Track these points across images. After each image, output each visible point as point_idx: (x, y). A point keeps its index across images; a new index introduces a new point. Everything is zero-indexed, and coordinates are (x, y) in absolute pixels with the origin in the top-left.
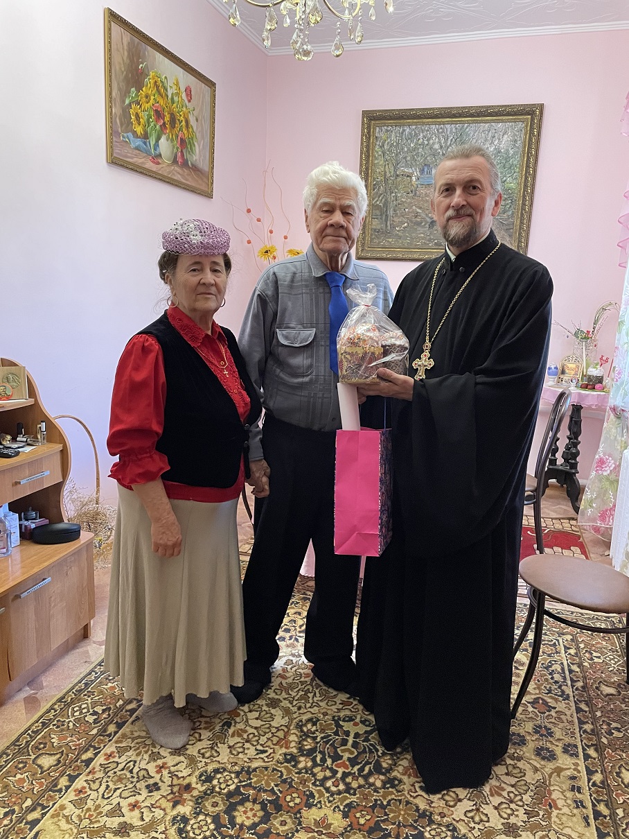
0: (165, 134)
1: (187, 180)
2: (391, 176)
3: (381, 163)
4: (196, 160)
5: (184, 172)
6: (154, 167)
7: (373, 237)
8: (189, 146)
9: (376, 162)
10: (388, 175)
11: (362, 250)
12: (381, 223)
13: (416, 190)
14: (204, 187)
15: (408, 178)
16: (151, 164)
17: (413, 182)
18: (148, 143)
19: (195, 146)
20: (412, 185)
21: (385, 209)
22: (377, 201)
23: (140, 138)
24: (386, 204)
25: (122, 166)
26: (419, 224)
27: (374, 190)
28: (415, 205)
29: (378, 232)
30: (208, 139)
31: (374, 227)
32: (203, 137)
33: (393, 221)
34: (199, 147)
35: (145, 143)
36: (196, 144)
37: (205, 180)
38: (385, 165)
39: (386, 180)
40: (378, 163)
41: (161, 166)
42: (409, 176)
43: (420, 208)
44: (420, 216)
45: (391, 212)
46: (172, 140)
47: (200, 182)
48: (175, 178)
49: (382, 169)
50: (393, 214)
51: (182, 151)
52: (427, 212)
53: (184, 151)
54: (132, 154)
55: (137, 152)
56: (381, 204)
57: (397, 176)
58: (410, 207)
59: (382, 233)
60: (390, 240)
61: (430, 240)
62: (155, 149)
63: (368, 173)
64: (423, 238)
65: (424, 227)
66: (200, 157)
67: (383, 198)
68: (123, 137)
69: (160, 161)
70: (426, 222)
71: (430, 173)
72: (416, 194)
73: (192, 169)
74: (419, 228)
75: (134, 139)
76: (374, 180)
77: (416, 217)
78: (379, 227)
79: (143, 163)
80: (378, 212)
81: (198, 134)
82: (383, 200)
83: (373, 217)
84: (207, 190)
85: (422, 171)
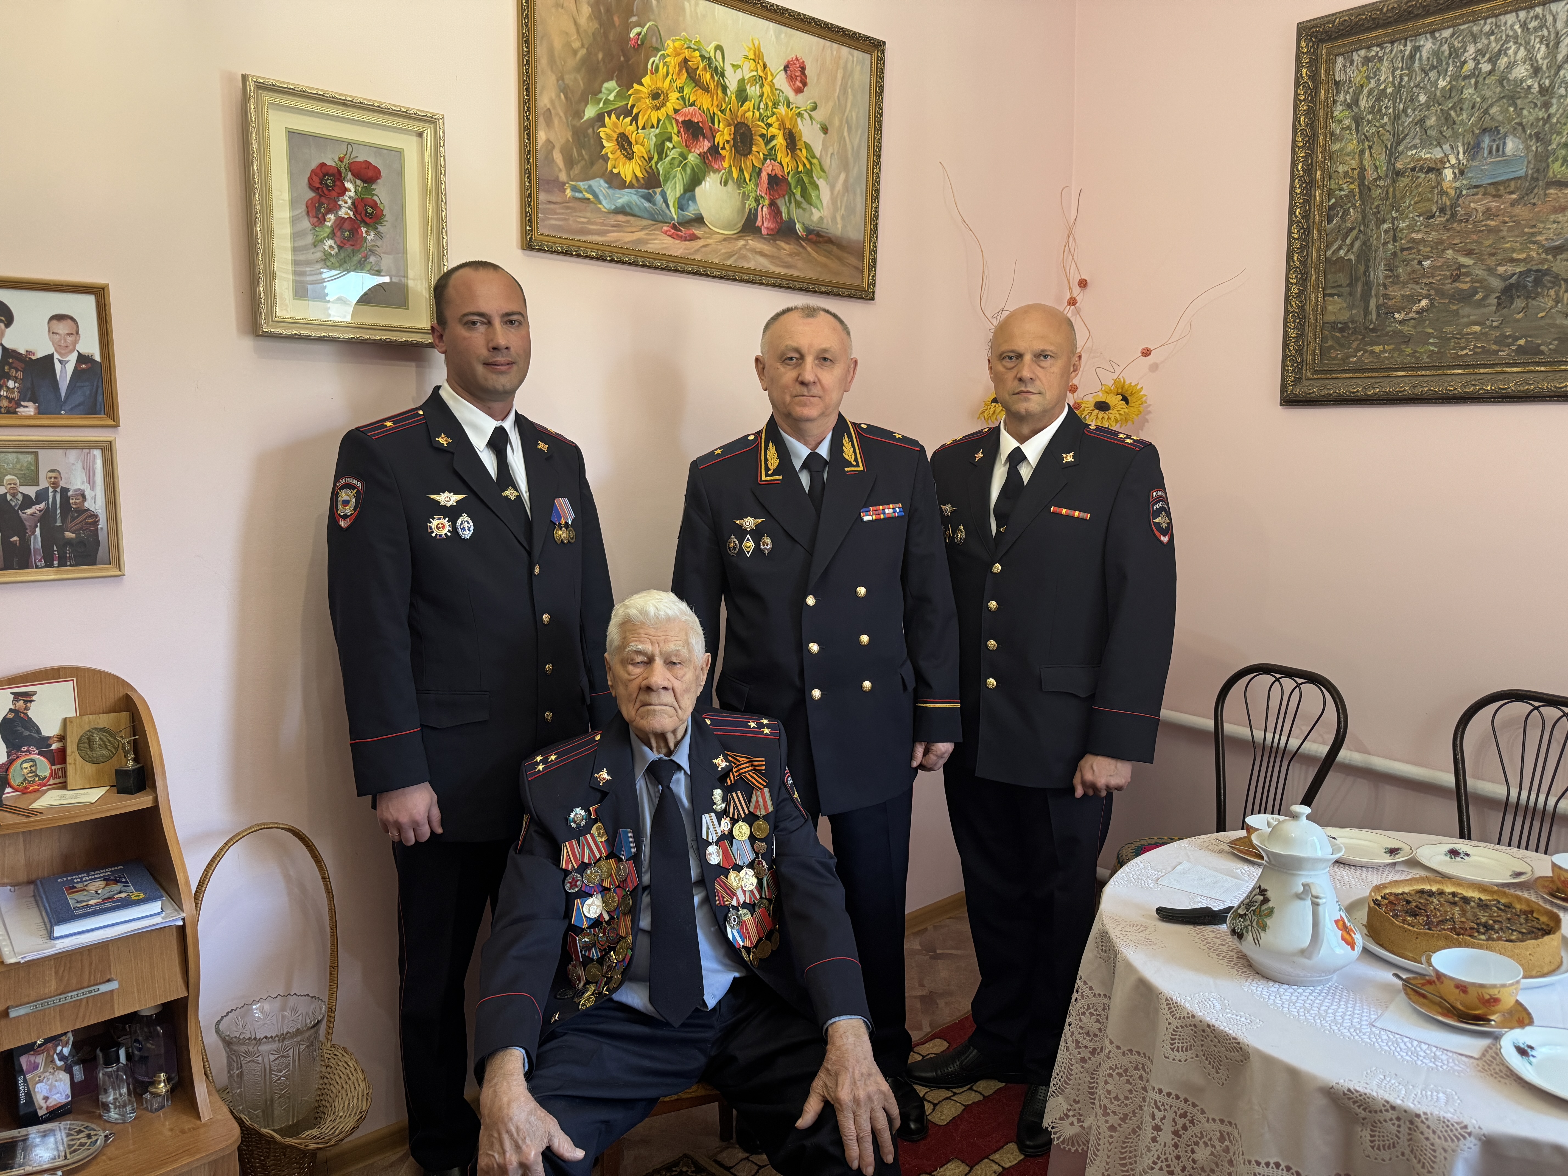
0: (717, 171)
1: (789, 267)
2: (1379, 178)
3: (1350, 147)
4: (821, 218)
5: (780, 248)
6: (677, 248)
7: (1330, 343)
8: (798, 192)
9: (1336, 147)
10: (1371, 175)
11: (1298, 381)
12: (1351, 307)
13: (1454, 206)
14: (847, 278)
15: (1432, 176)
16: (669, 241)
17: (1445, 185)
18: (658, 198)
19: (817, 187)
20: (1443, 193)
21: (1362, 268)
22: (1340, 248)
23: (632, 186)
24: (1365, 255)
25: (567, 253)
26: (1466, 297)
27: (1329, 221)
28: (1453, 246)
29: (1341, 330)
30: (860, 167)
31: (1330, 318)
32: (845, 166)
33: (1385, 296)
34: (832, 188)
35: (649, 198)
36: (821, 183)
37: (853, 261)
38: (1362, 152)
39: (1365, 189)
40: (1341, 150)
41: (701, 243)
42: (1435, 169)
43: (1469, 253)
44: (1467, 274)
45: (1381, 275)
46: (741, 182)
47: (834, 265)
48: (751, 265)
49: (1354, 163)
50: (1386, 277)
51: (773, 204)
52: (1491, 261)
53: (780, 202)
54: (603, 224)
55: (621, 218)
56: (1352, 257)
57: (1399, 173)
58: (1438, 247)
59: (1355, 332)
60: (1377, 349)
61: (1502, 341)
62: (681, 207)
63: (1312, 182)
64: (1477, 336)
65: (1480, 304)
66: (836, 209)
67: (1356, 238)
68: (575, 189)
69: (697, 232)
70: (1489, 291)
71: (1500, 150)
72: (1453, 215)
73: (807, 239)
74: (1466, 310)
75: (611, 191)
76: (1331, 193)
77: (1456, 279)
78: (1345, 316)
79: (639, 241)
80: (1342, 278)
81: (827, 162)
82: (1357, 244)
83: (1328, 292)
84: (857, 282)
85: (1473, 150)
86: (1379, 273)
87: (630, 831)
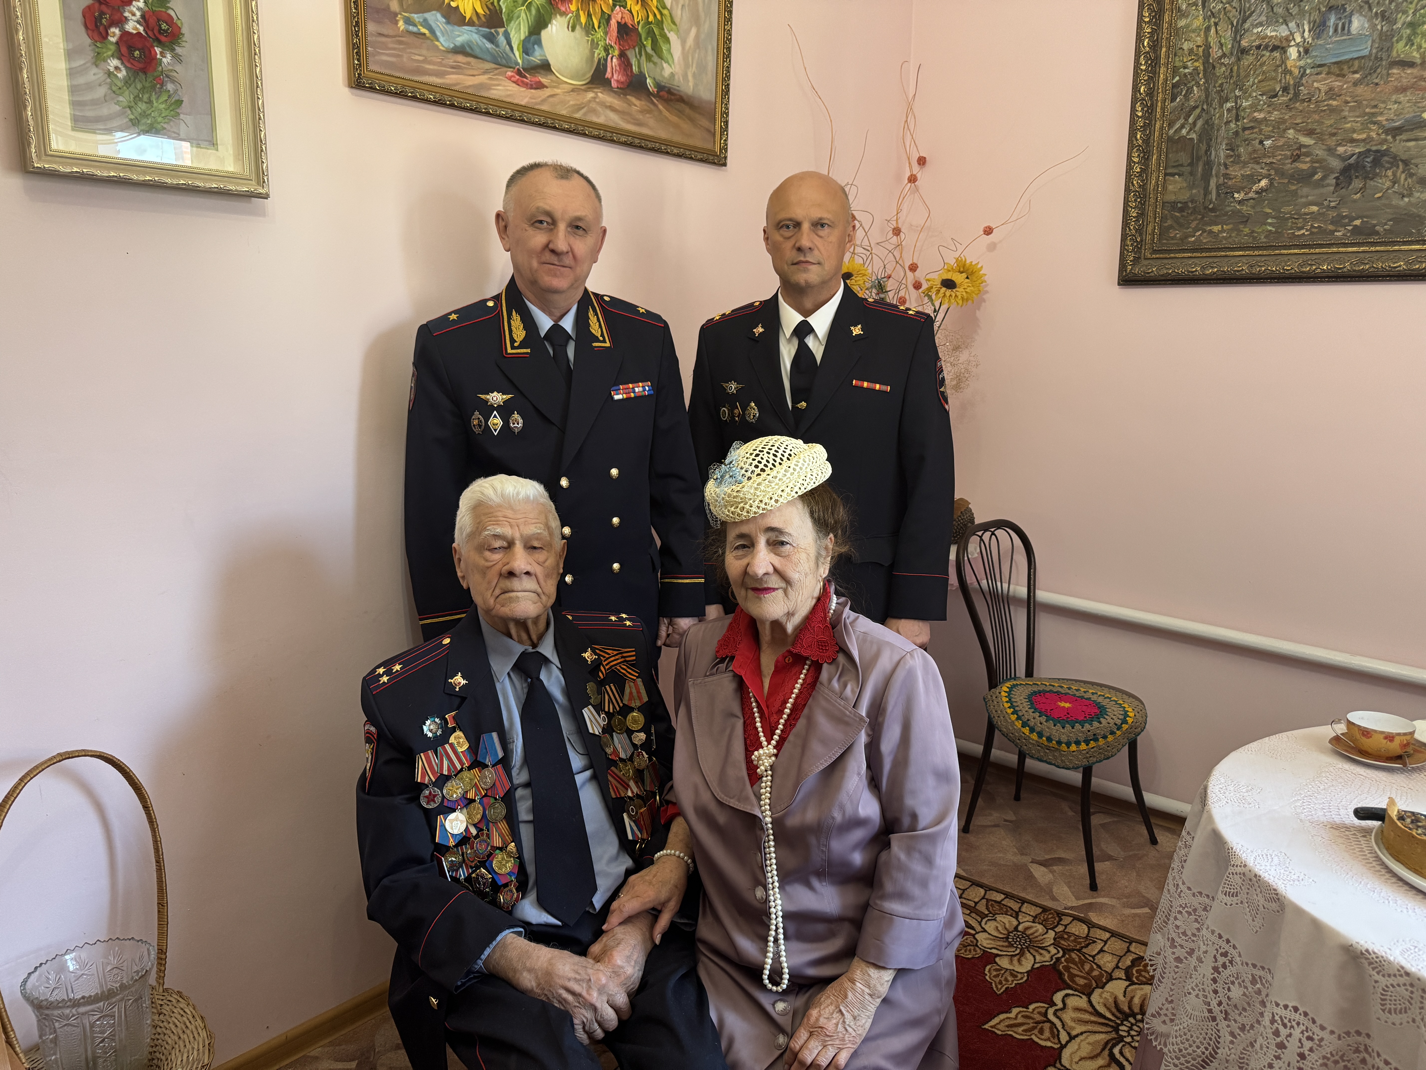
0: (564, 14)
1: (640, 124)
2: (1224, 55)
3: (1196, 23)
4: (672, 75)
5: (630, 104)
6: (522, 96)
7: (1169, 222)
8: (648, 44)
9: (1182, 23)
10: (1216, 52)
11: (1136, 260)
12: (1191, 187)
13: (1298, 84)
14: (698, 141)
15: (1277, 54)
16: (513, 88)
17: (1289, 64)
18: (501, 39)
19: (667, 40)
20: (1287, 72)
21: (1203, 147)
22: (1182, 127)
23: (471, 23)
24: (1207, 134)
25: (401, 95)
26: (1305, 178)
27: (1173, 100)
28: (1295, 126)
29: (1181, 210)
30: (711, 21)
31: (1172, 198)
32: (696, 20)
33: (1226, 176)
34: (683, 42)
35: (491, 38)
36: (672, 36)
37: (705, 123)
38: (1208, 29)
39: (1209, 67)
40: (1187, 26)
41: (547, 92)
42: (1280, 47)
43: (1310, 133)
44: (1307, 154)
45: (1222, 155)
46: (589, 29)
47: (686, 126)
48: (601, 120)
49: (1199, 40)
50: (1228, 156)
51: (622, 55)
52: (1332, 142)
53: (631, 54)
54: (441, 64)
55: (461, 58)
56: (1194, 136)
57: (1244, 51)
58: (1280, 127)
59: (1195, 211)
60: (1216, 229)
61: (1338, 221)
62: (526, 51)
63: (1158, 58)
64: (1315, 217)
65: (1320, 184)
66: (687, 66)
67: (1199, 117)
68: (408, 21)
69: (544, 80)
70: (1328, 171)
71: (1345, 28)
72: (1297, 95)
73: (658, 96)
74: (1305, 190)
75: (449, 28)
76: (1175, 71)
77: (1296, 158)
78: (1185, 196)
79: (481, 86)
80: (1184, 158)
81: (678, 13)
82: (1200, 123)
83: (1169, 171)
84: (709, 146)
85: (1319, 28)
86: (1220, 153)
87: (495, 735)
